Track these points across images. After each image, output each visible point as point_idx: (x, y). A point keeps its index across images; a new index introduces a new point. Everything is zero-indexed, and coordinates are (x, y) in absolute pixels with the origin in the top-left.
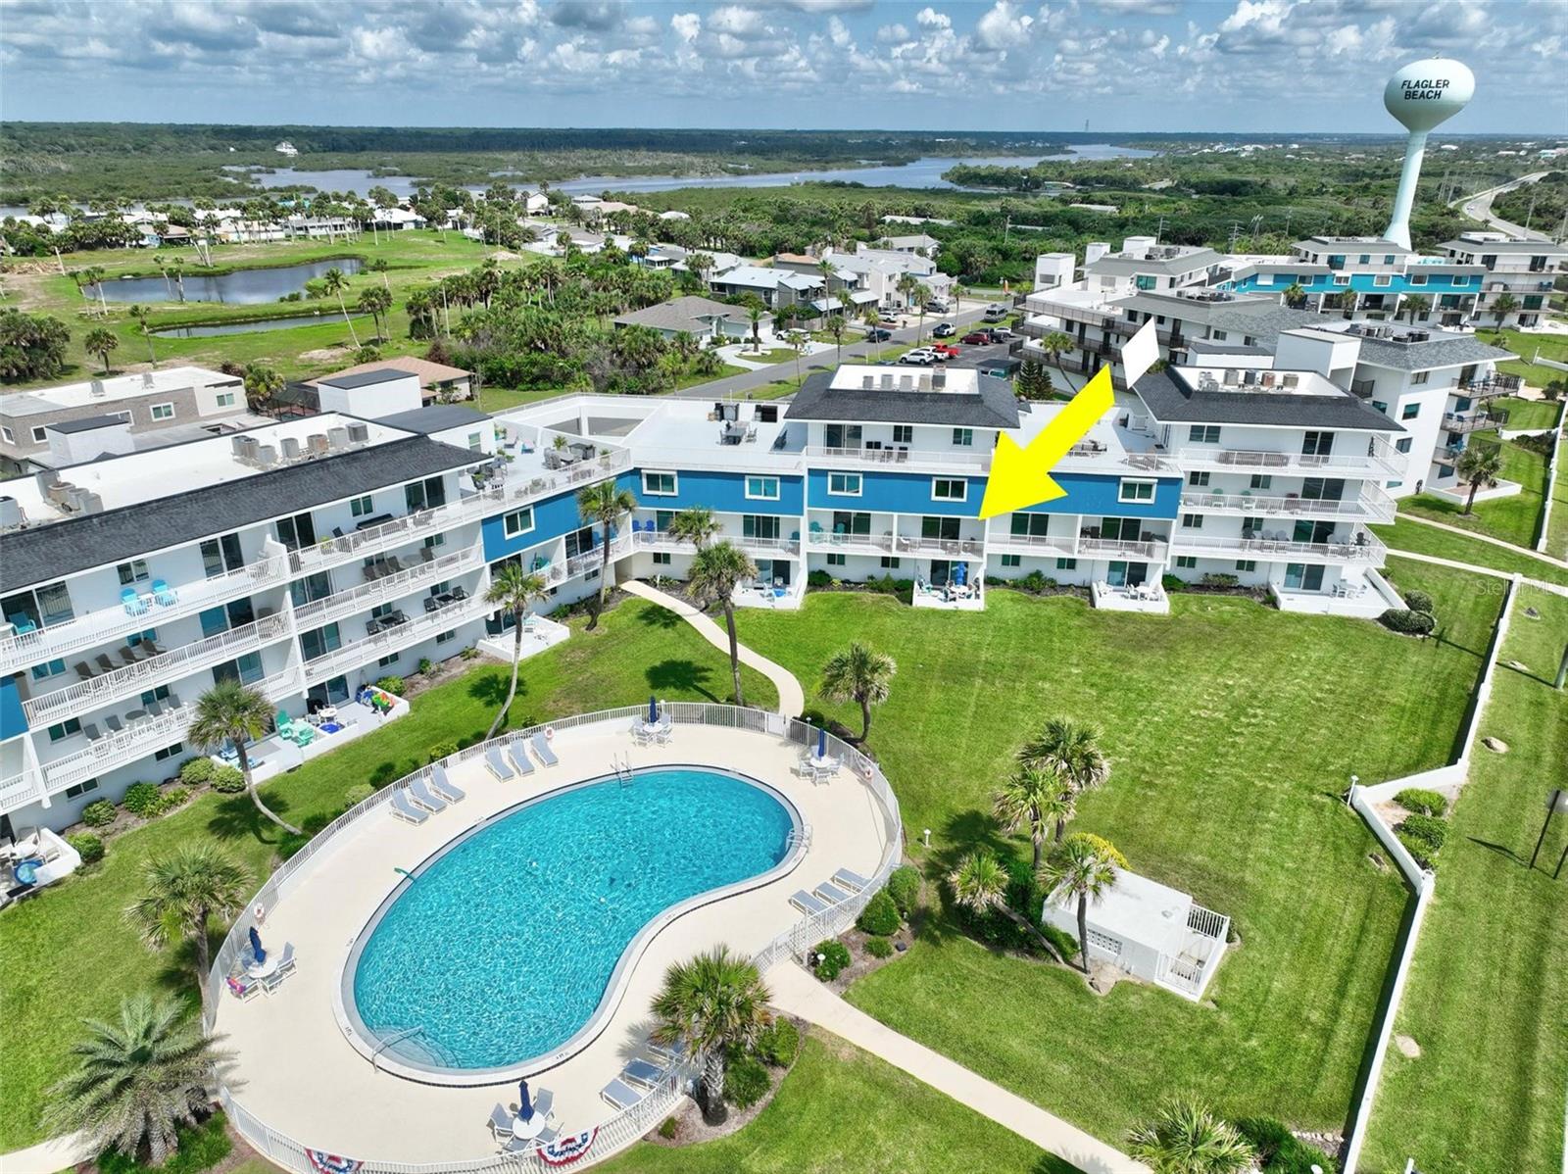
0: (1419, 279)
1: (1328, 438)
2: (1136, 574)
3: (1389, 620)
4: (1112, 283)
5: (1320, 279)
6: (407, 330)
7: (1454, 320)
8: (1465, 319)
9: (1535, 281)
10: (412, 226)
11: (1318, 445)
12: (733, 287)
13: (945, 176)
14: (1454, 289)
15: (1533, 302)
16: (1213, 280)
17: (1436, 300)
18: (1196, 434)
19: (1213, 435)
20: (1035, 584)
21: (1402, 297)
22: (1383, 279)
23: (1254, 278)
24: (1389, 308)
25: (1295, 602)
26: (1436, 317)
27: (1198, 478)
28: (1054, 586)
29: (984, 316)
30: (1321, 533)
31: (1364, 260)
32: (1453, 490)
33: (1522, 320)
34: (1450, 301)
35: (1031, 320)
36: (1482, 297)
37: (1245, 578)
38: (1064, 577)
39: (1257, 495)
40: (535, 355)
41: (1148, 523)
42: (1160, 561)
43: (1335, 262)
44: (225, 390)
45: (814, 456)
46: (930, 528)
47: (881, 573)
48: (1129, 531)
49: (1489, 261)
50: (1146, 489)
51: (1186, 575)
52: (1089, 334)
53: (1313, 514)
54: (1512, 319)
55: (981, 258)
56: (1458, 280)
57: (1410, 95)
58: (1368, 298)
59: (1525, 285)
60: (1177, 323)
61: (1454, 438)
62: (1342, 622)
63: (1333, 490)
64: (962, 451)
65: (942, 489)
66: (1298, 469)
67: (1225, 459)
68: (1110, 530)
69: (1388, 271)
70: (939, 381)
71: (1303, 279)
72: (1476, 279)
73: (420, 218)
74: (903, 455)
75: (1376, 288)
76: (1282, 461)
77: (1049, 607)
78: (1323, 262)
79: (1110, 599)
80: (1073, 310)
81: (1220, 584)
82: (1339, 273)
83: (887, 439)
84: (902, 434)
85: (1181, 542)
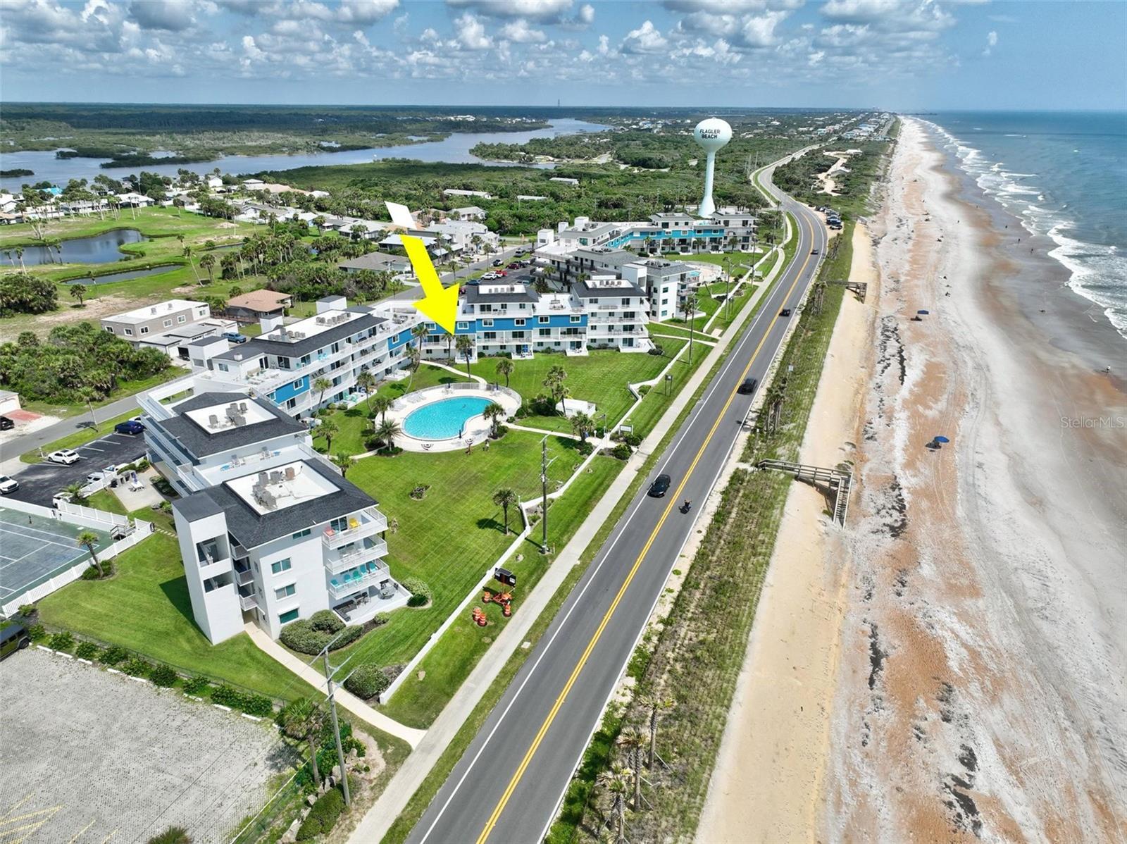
0: (699, 232)
1: (628, 300)
2: (579, 345)
3: (651, 352)
4: (569, 242)
5: (659, 233)
6: (220, 275)
7: (716, 248)
8: (720, 248)
9: (745, 231)
10: (145, 205)
11: (626, 302)
12: (391, 246)
13: (471, 151)
14: (714, 235)
15: (746, 239)
16: (612, 237)
17: (708, 240)
18: (591, 301)
19: (596, 301)
20: (548, 351)
21: (694, 239)
22: (685, 232)
23: (632, 234)
24: (689, 244)
25: (625, 350)
26: (709, 247)
27: (593, 314)
28: (554, 351)
29: (515, 254)
30: (630, 328)
31: (677, 224)
32: (682, 316)
33: (743, 248)
34: (713, 240)
35: (538, 260)
36: (725, 238)
37: (611, 345)
38: (557, 348)
39: (611, 318)
40: (316, 285)
41: (580, 329)
42: (585, 339)
43: (666, 225)
44: (202, 309)
45: (477, 315)
46: (515, 335)
47: (501, 351)
48: (575, 332)
49: (726, 223)
50: (578, 319)
51: (593, 345)
52: (561, 266)
53: (628, 323)
54: (739, 247)
55: (509, 223)
56: (715, 231)
57: (704, 136)
58: (680, 240)
59: (741, 232)
60: (592, 261)
61: (683, 298)
62: (637, 354)
63: (632, 315)
64: (522, 310)
65: (518, 322)
66: (621, 309)
67: (600, 308)
68: (569, 332)
69: (687, 228)
70: (512, 289)
71: (652, 234)
72: (722, 231)
73: (151, 200)
74: (505, 313)
75: (683, 236)
76: (616, 307)
77: (553, 356)
78: (660, 226)
79: (570, 353)
80: (554, 256)
81: (604, 347)
82: (667, 230)
83: (499, 308)
84: (504, 307)
85: (590, 334)
